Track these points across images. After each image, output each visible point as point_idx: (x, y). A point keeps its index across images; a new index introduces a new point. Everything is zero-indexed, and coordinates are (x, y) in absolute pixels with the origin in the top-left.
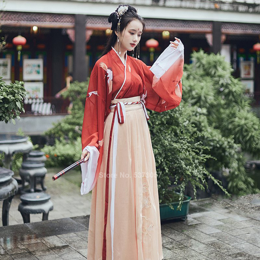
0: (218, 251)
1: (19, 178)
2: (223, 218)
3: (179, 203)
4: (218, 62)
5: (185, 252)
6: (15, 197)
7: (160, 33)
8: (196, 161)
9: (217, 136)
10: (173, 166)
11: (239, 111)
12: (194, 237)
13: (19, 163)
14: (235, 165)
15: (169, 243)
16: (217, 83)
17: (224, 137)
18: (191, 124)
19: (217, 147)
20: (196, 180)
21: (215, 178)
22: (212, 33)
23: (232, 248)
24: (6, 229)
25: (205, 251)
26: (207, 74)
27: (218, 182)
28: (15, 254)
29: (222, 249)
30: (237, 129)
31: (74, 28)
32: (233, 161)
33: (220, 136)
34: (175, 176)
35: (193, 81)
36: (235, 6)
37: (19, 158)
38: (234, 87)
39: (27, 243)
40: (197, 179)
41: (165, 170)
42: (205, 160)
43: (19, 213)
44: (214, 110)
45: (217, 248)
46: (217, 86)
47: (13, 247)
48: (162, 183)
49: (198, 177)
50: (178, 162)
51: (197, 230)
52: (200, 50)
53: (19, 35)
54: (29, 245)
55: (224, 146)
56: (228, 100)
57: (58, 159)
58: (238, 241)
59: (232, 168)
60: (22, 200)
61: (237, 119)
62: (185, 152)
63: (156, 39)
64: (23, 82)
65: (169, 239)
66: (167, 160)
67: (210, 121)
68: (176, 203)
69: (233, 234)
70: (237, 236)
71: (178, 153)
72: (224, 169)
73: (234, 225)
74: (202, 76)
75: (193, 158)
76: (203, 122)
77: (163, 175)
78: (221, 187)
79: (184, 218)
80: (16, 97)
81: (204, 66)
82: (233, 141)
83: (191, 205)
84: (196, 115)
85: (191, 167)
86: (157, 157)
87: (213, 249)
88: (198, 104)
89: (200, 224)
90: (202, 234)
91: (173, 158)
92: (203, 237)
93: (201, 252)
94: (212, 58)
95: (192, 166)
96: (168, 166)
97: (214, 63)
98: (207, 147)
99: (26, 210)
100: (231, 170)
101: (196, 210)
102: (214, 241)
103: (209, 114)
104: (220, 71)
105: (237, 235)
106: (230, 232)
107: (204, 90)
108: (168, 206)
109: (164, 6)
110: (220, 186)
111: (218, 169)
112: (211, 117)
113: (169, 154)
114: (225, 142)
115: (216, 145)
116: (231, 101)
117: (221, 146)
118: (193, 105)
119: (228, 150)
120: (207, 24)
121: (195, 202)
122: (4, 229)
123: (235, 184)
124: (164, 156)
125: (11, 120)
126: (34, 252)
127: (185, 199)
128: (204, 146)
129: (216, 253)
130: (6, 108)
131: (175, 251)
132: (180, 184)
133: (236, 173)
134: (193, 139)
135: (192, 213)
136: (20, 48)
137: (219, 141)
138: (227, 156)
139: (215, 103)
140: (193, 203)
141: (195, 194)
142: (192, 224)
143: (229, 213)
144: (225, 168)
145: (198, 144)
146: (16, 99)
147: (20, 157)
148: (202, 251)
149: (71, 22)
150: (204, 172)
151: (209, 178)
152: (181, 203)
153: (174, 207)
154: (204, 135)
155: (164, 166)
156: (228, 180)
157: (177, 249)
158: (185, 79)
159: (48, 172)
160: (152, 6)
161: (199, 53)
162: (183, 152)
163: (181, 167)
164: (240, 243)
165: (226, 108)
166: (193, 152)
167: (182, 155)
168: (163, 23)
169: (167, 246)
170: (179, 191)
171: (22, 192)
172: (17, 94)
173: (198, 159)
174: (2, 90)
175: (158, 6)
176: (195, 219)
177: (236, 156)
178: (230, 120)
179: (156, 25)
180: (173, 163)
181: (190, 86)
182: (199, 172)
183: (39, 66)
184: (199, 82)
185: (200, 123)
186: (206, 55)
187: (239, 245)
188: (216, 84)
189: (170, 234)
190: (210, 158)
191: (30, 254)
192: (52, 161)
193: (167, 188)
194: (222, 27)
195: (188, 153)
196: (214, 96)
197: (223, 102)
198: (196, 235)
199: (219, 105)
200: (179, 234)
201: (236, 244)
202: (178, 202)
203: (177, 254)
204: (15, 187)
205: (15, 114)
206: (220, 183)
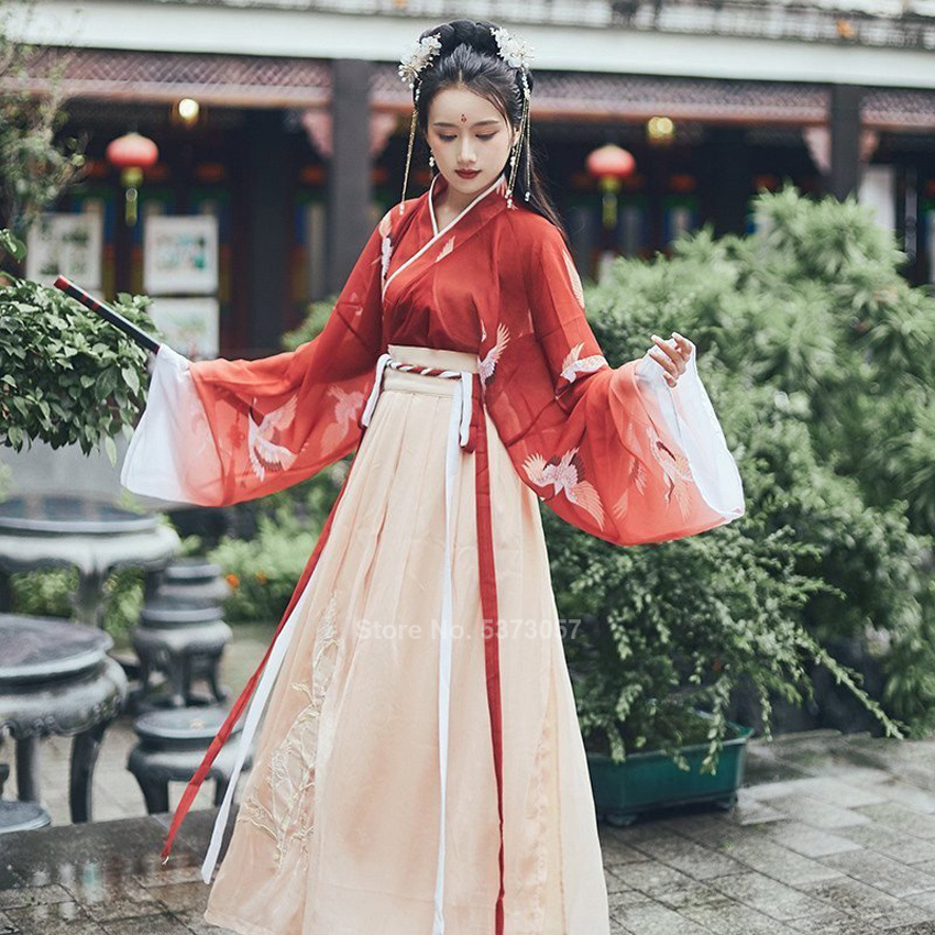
0: (850, 917)
1: (131, 658)
2: (866, 802)
3: (708, 750)
4: (851, 230)
5: (731, 918)
6: (116, 723)
7: (640, 125)
8: (771, 603)
9: (847, 505)
10: (686, 619)
11: (926, 405)
12: (762, 866)
13: (131, 607)
14: (911, 616)
15: (673, 885)
16: (844, 303)
17: (869, 509)
18: (754, 457)
19: (845, 547)
20: (770, 669)
21: (840, 663)
22: (830, 124)
23: (898, 905)
24: (82, 834)
25: (803, 915)
26: (810, 270)
27: (851, 677)
28: (115, 920)
29: (865, 909)
30: (919, 478)
31: (329, 108)
32: (905, 602)
33: (858, 504)
34: (696, 654)
35: (759, 296)
36: (914, 27)
37: (130, 588)
38: (909, 319)
39: (161, 883)
40: (775, 666)
41: (658, 634)
42: (803, 598)
43: (131, 780)
44: (836, 401)
45: (845, 904)
46: (846, 316)
47: (109, 897)
48: (647, 678)
49: (779, 658)
50: (703, 607)
51: (773, 841)
52: (785, 186)
53: (133, 131)
54: (166, 888)
55: (872, 543)
56: (886, 363)
57: (268, 592)
58: (923, 882)
59: (900, 626)
60: (140, 734)
61: (917, 438)
62: (733, 571)
63: (624, 145)
64: (145, 299)
65: (673, 871)
66: (665, 599)
67: (821, 442)
68: (697, 747)
69: (903, 859)
70: (918, 863)
71: (707, 572)
72: (870, 631)
73: (910, 827)
74: (792, 279)
75: (760, 590)
76: (794, 448)
77: (650, 650)
78: (862, 695)
79: (727, 800)
80: (122, 352)
81: (797, 242)
82: (903, 526)
83: (753, 756)
84: (770, 422)
85: (750, 623)
86: (631, 586)
87: (832, 910)
88: (778, 379)
89: (783, 820)
90: (790, 855)
91: (686, 590)
92: (797, 867)
93: (787, 918)
94: (828, 213)
95: (755, 621)
96: (669, 620)
97: (835, 233)
98: (810, 548)
99: (155, 769)
100: (897, 634)
101: (771, 774)
102: (834, 880)
103: (817, 415)
104: (857, 262)
105: (920, 860)
106: (894, 852)
107: (799, 328)
108: (669, 758)
109: (654, 30)
110: (858, 692)
111: (848, 632)
112: (823, 430)
113: (674, 576)
114: (877, 526)
115: (843, 537)
116: (897, 368)
117: (861, 542)
118: (760, 381)
119: (887, 558)
120: (809, 94)
121: (766, 744)
122: (78, 832)
123: (909, 684)
124: (654, 581)
125: (101, 440)
126: (183, 913)
127: (730, 734)
128: (799, 543)
129: (841, 924)
130: (87, 393)
131: (692, 916)
132: (713, 682)
133: (916, 645)
134: (761, 519)
135: (755, 784)
136: (133, 176)
137: (854, 523)
138: (883, 584)
139: (840, 375)
140: (760, 750)
141: (765, 718)
142: (755, 821)
143: (891, 783)
144: (876, 629)
145: (780, 539)
146: (123, 357)
147: (135, 582)
148: (792, 915)
149: (318, 85)
150: (799, 641)
151: (818, 662)
152: (717, 749)
153: (689, 763)
154: (801, 499)
155: (655, 618)
156: (887, 668)
157: (700, 909)
158: (730, 290)
159: (236, 638)
160: (610, 28)
161: (781, 197)
162: (723, 569)
163: (715, 625)
164: (928, 889)
165: (880, 394)
166: (761, 569)
167: (721, 582)
168: (650, 89)
169: (665, 898)
170: (708, 708)
171: (143, 706)
172: (125, 342)
173: (776, 594)
174: (72, 327)
175: (631, 28)
176: (766, 803)
177: (915, 585)
178: (892, 439)
179: (624, 97)
180: (686, 610)
181: (749, 315)
182: (780, 641)
183: (202, 243)
184: (782, 302)
185: (785, 451)
186: (805, 203)
187: (926, 896)
188: (844, 306)
189: (676, 856)
190: (820, 590)
191: (170, 920)
192: (249, 600)
193: (664, 697)
194: (865, 105)
195: (742, 572)
196: (836, 352)
197: (867, 371)
198: (771, 859)
199: (854, 382)
200: (709, 856)
201: (915, 892)
202: (705, 746)
203: (700, 924)
204: (117, 691)
205: (116, 415)
206: (856, 682)
